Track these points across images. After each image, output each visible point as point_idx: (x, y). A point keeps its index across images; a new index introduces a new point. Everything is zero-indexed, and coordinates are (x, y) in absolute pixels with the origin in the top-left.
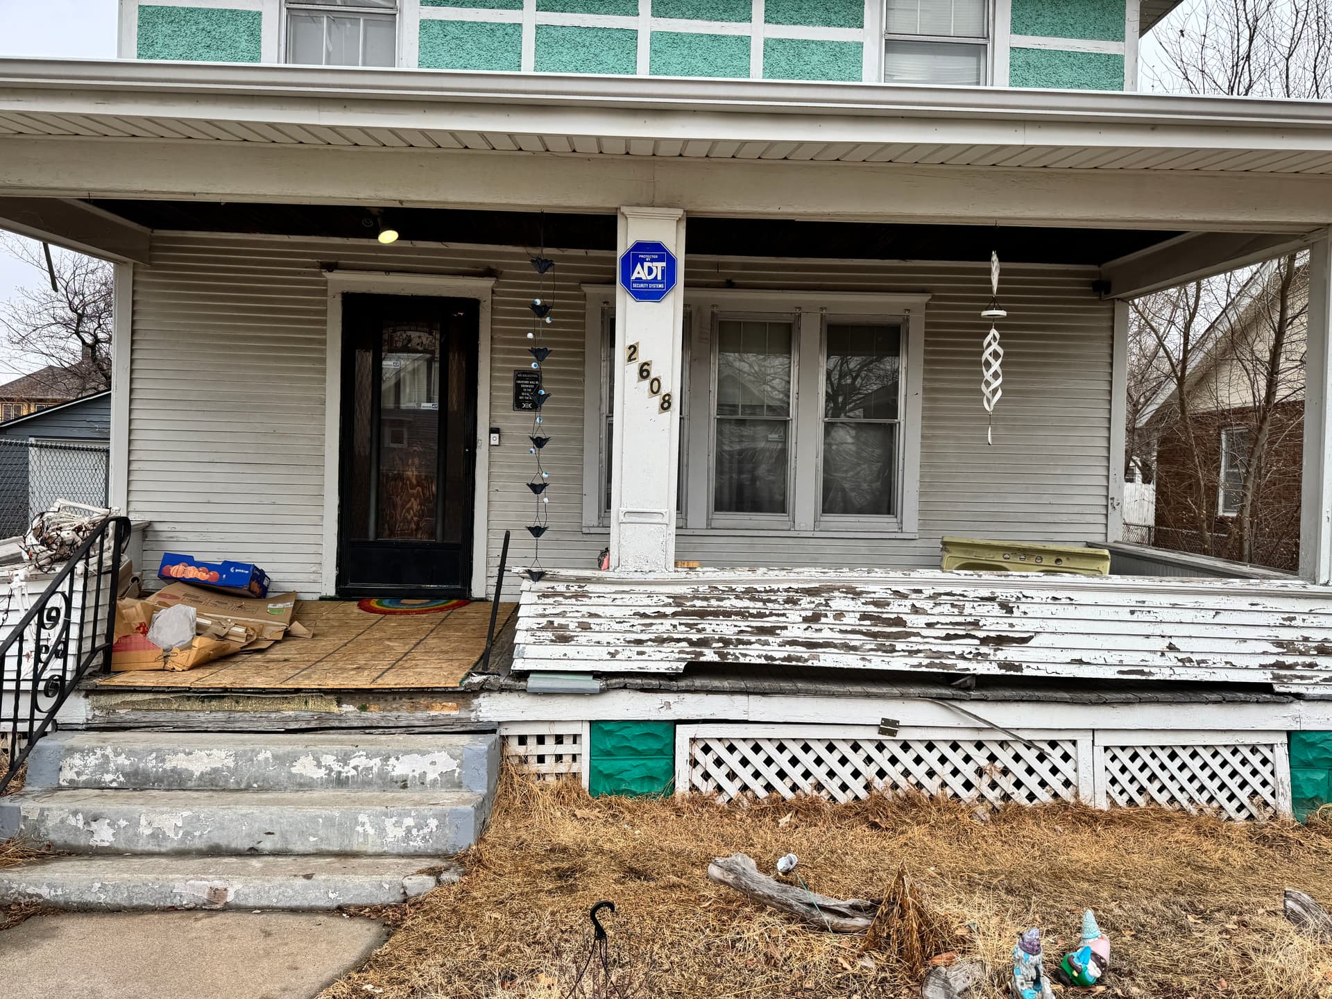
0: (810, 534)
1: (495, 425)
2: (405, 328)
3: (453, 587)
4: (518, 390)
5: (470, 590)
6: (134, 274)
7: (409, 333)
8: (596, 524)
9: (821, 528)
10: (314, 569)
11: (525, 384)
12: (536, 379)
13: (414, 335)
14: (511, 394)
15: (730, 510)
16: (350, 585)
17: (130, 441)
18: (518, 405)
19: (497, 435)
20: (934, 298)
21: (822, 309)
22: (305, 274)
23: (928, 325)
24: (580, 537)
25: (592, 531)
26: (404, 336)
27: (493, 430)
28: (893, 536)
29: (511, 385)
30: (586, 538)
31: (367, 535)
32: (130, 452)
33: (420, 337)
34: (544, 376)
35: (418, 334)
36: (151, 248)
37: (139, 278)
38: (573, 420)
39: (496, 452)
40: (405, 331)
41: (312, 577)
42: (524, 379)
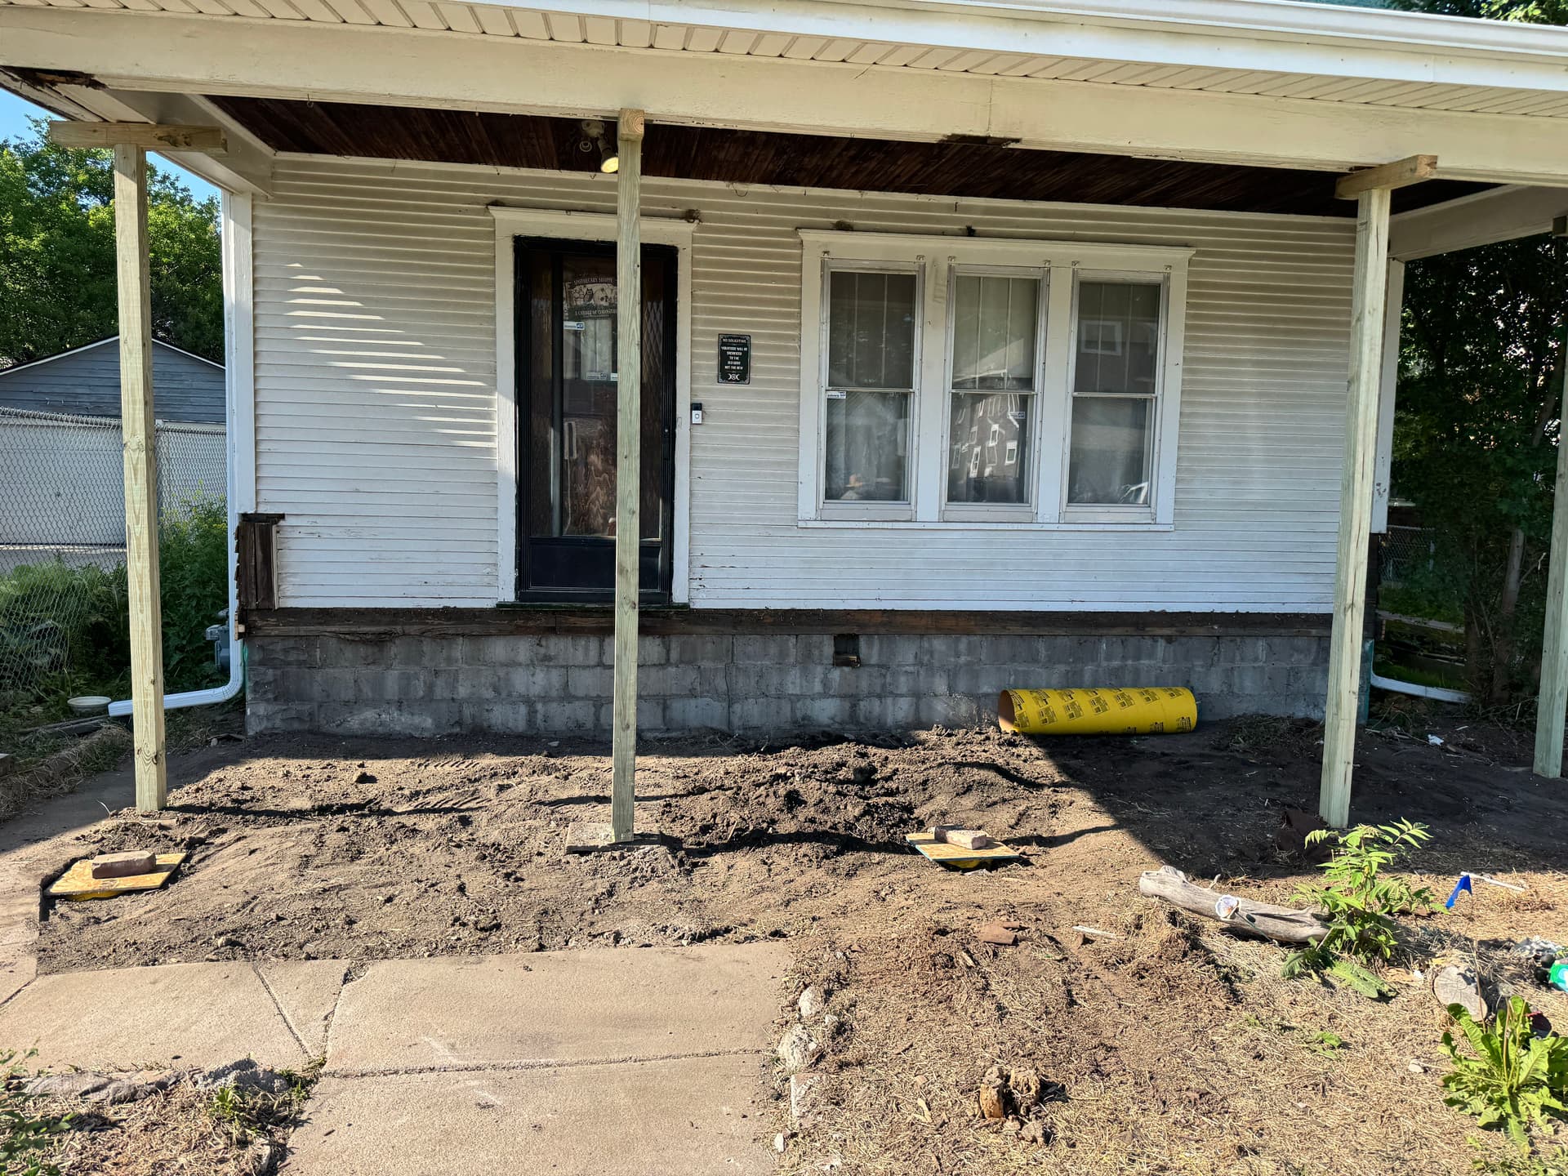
0: (1054, 527)
1: (697, 400)
2: (586, 281)
3: (651, 591)
4: (724, 358)
5: (671, 594)
6: (253, 207)
7: (589, 286)
8: (813, 516)
9: (1067, 521)
10: (488, 570)
11: (733, 352)
12: (745, 345)
13: (596, 288)
14: (715, 363)
15: (967, 500)
16: (533, 589)
17: (256, 417)
18: (724, 376)
19: (700, 412)
20: (1198, 253)
21: (1074, 263)
22: (466, 211)
23: (1190, 284)
24: (794, 532)
25: (810, 524)
26: (585, 290)
27: (696, 407)
28: (1145, 528)
29: (715, 351)
30: (801, 533)
31: (550, 530)
32: (256, 429)
33: (603, 290)
34: (754, 341)
35: (600, 286)
36: (274, 175)
37: (261, 213)
38: (787, 395)
39: (698, 431)
40: (584, 285)
41: (486, 580)
42: (730, 345)
